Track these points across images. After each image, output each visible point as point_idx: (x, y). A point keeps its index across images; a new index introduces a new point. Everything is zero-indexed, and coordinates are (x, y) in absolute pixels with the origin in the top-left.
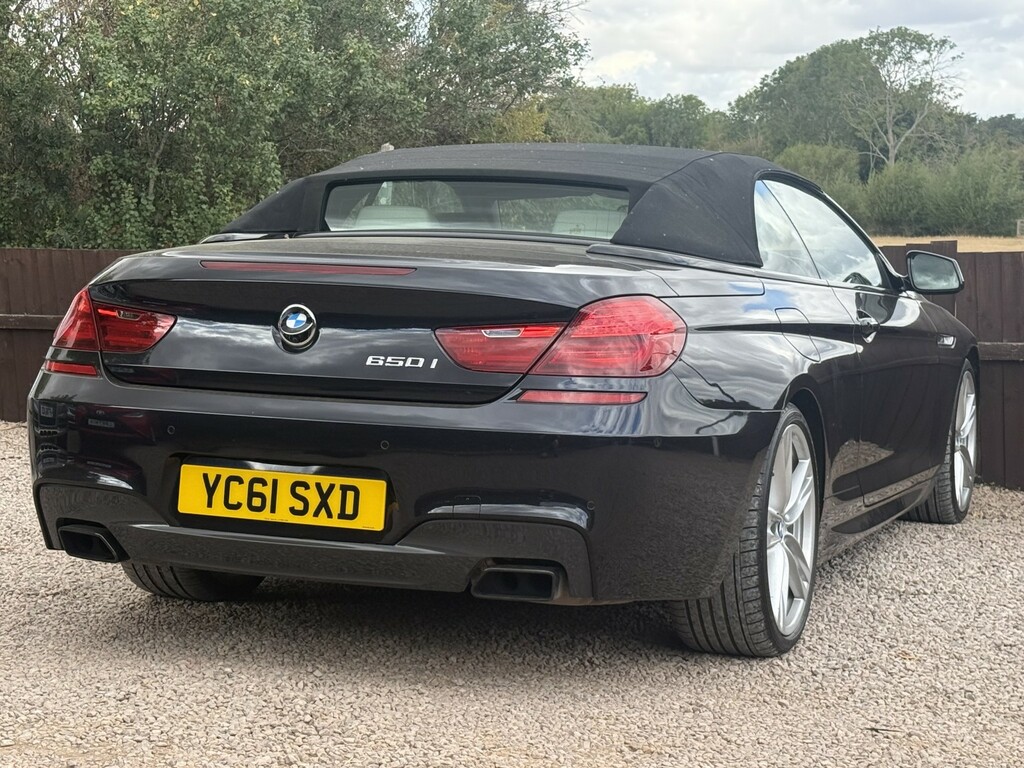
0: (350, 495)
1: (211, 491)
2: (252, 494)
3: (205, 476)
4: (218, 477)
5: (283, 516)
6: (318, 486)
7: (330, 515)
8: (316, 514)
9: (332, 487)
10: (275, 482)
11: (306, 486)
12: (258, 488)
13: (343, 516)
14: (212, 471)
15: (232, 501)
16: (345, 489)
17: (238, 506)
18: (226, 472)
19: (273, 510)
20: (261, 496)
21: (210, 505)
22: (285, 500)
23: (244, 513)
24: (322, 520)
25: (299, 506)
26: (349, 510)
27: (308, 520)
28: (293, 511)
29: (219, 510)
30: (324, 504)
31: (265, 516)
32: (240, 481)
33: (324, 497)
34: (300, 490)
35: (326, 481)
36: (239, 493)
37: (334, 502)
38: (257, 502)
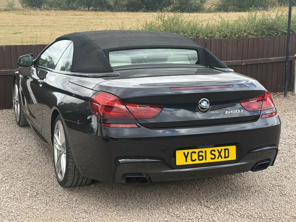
0: (227, 151)
1: (186, 157)
2: (199, 156)
3: (184, 153)
4: (188, 153)
5: (209, 160)
6: (218, 150)
7: (222, 158)
8: (218, 158)
9: (222, 150)
10: (206, 151)
11: (214, 151)
12: (201, 154)
13: (225, 157)
14: (186, 151)
15: (193, 159)
16: (225, 150)
17: (195, 160)
18: (190, 151)
19: (206, 159)
20: (202, 156)
21: (186, 161)
22: (209, 156)
23: (197, 162)
24: (220, 160)
25: (213, 157)
26: (227, 156)
27: (216, 160)
28: (211, 159)
29: (189, 162)
30: (220, 155)
31: (204, 161)
32: (195, 152)
33: (220, 153)
35: (220, 148)
36: (195, 156)
37: (223, 154)
38: (201, 158)
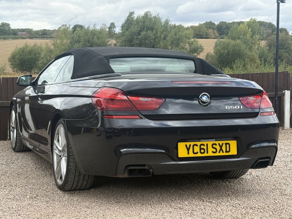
0: (228, 145)
1: (188, 150)
2: (201, 149)
3: (186, 145)
4: (190, 145)
5: (210, 154)
6: (219, 144)
7: (223, 152)
8: (219, 152)
9: (223, 144)
10: (207, 145)
11: (216, 144)
12: (202, 147)
13: (226, 152)
14: (188, 144)
15: (195, 152)
16: (226, 144)
17: (197, 153)
18: (192, 143)
19: (207, 153)
20: (204, 149)
21: (188, 154)
22: (211, 149)
23: (199, 155)
24: (221, 154)
25: (214, 150)
26: (228, 150)
27: (217, 154)
28: (213, 152)
29: (191, 155)
30: (221, 149)
31: (205, 155)
32: (197, 145)
33: (221, 147)
34: (214, 146)
35: (221, 142)
36: (197, 149)
37: (224, 148)
38: (202, 151)
